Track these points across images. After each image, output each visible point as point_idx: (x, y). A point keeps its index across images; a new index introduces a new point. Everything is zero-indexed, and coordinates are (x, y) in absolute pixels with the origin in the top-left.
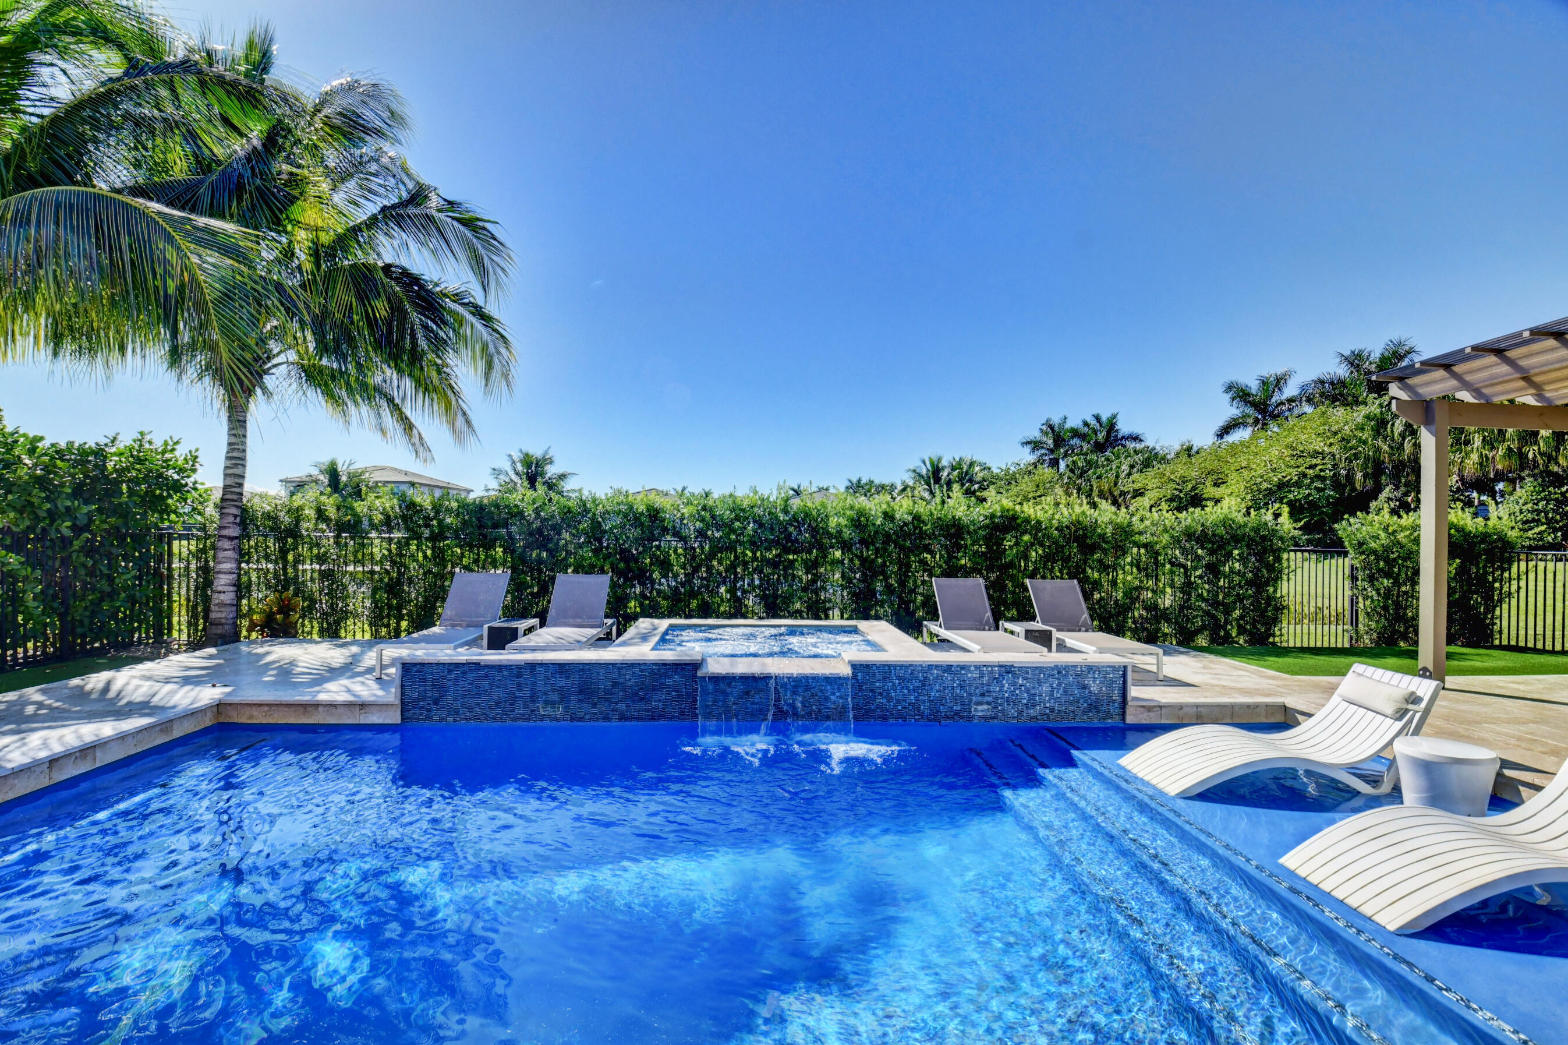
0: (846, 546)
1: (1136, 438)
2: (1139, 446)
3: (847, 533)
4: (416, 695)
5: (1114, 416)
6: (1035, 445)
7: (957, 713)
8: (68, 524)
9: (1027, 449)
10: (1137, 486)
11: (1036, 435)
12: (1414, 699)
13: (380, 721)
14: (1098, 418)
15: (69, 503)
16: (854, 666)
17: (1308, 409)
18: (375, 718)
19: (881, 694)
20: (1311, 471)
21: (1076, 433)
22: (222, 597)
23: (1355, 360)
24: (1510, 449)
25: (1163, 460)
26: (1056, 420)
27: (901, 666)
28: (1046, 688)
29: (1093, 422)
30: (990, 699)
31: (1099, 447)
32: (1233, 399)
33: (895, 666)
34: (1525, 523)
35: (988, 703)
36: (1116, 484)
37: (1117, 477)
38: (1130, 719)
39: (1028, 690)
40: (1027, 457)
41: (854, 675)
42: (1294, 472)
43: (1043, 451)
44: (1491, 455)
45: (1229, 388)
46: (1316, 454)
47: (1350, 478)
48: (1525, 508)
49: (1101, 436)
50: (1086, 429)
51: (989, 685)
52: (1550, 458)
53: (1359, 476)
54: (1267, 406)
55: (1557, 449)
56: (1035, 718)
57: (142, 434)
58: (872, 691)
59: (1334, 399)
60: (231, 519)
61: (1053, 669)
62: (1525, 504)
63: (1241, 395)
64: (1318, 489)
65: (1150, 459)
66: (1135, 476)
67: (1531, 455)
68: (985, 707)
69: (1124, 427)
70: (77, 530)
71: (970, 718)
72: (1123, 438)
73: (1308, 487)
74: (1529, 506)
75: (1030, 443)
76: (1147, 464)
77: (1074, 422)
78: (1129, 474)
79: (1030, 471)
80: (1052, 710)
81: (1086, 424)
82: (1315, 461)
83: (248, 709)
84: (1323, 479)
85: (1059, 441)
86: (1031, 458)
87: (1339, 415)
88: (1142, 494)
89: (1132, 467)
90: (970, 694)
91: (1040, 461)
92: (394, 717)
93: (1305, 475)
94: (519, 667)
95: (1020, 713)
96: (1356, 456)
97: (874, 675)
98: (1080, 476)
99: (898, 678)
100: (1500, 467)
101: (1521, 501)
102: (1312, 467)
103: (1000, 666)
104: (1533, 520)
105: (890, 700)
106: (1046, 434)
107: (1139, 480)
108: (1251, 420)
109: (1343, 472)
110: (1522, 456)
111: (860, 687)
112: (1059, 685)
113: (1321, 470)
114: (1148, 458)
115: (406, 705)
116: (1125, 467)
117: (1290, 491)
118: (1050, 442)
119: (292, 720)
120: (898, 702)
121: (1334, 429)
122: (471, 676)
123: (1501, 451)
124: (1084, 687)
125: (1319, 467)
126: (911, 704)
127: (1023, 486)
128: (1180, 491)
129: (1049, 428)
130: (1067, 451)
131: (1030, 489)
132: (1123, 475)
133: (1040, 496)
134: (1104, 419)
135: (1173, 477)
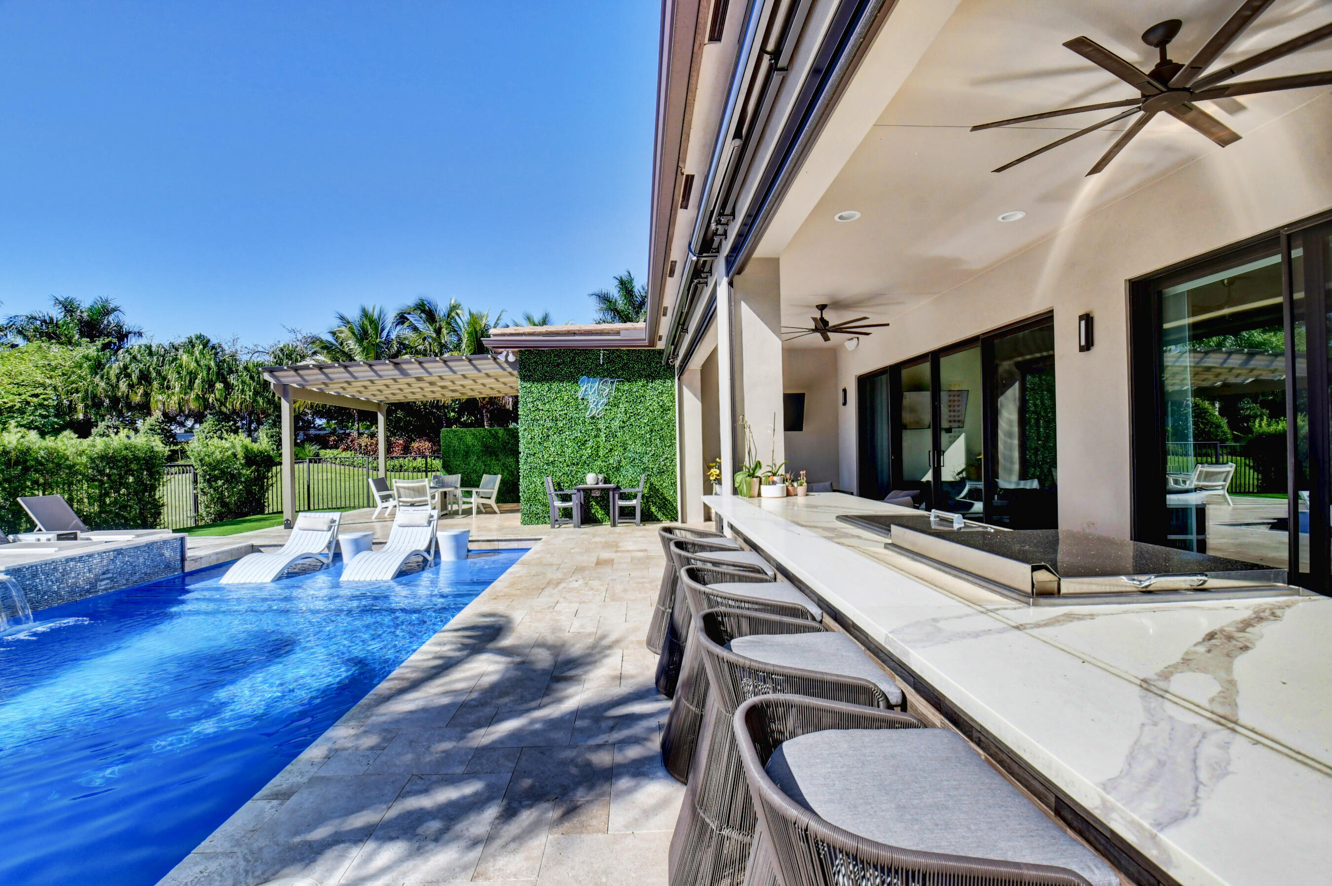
7: (88, 591)
12: (333, 521)
16: (9, 571)
17: (19, 340)
19: (31, 590)
20: (35, 400)
23: (69, 307)
24: (197, 395)
27: (45, 565)
28: (141, 560)
30: (108, 575)
33: (40, 566)
35: (107, 579)
38: (187, 570)
39: (131, 564)
42: (16, 399)
44: (185, 398)
46: (37, 384)
47: (72, 409)
48: (208, 435)
51: (107, 566)
52: (223, 404)
53: (80, 407)
55: (226, 398)
56: (136, 582)
59: (50, 337)
61: (144, 546)
64: (43, 417)
67: (210, 400)
68: (106, 582)
71: (96, 593)
73: (32, 414)
80: (146, 574)
82: (38, 391)
84: (46, 407)
87: (56, 351)
90: (95, 575)
93: (28, 403)
95: (127, 580)
96: (77, 390)
97: (24, 576)
99: (44, 573)
101: (206, 431)
102: (36, 396)
103: (114, 551)
105: (38, 592)
109: (65, 403)
110: (206, 400)
112: (149, 556)
113: (44, 399)
120: (45, 593)
121: (53, 363)
123: (193, 396)
124: (162, 555)
125: (42, 396)
126: (55, 592)
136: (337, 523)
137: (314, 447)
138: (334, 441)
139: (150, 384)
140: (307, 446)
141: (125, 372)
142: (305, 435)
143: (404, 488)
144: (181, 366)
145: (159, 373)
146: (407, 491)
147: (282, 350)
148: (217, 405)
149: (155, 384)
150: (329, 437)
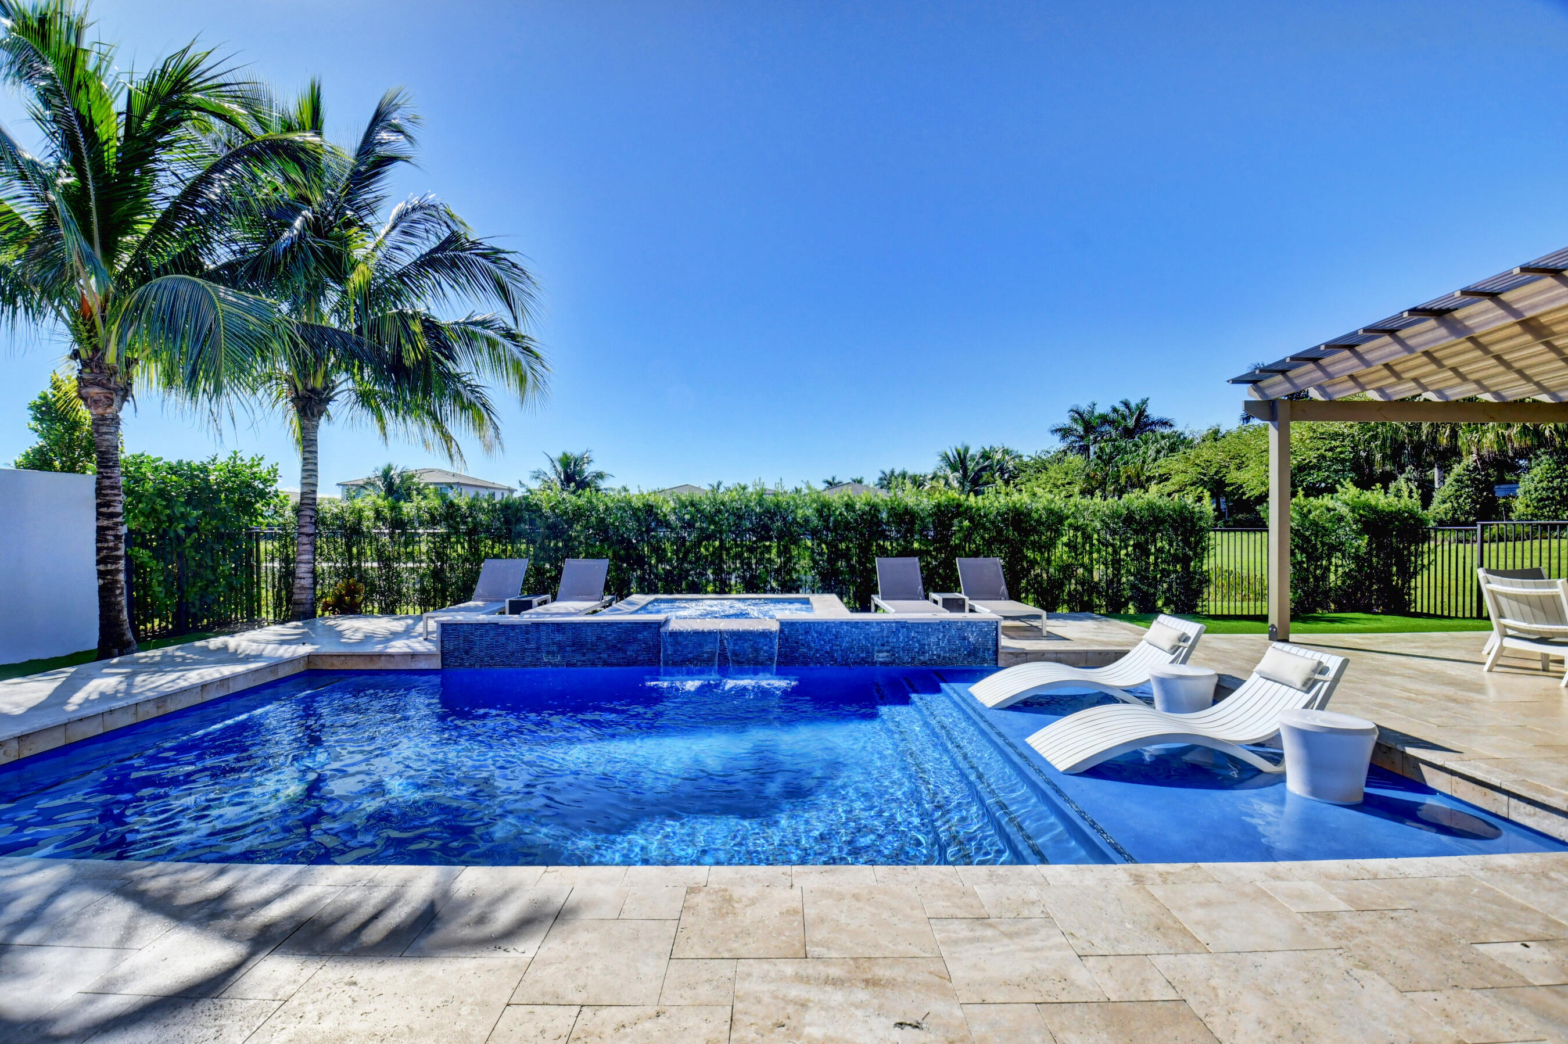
0: (814, 533)
1: (1165, 423)
2: (1167, 431)
3: (815, 521)
4: (451, 648)
5: (1144, 402)
6: (1065, 432)
7: (863, 659)
8: (182, 525)
9: (1057, 437)
10: (1161, 471)
11: (1065, 421)
12: (1184, 638)
13: (426, 667)
14: (1126, 404)
15: (182, 510)
16: (783, 624)
18: (423, 665)
19: (803, 645)
20: (1330, 454)
21: (1104, 419)
22: (303, 582)
24: (1525, 427)
25: (1189, 444)
26: (1084, 407)
27: (819, 623)
28: (933, 639)
29: (1122, 408)
30: (889, 648)
31: (1128, 433)
33: (814, 623)
34: (1540, 500)
35: (887, 651)
36: (1142, 469)
37: (1144, 462)
38: (1002, 664)
39: (918, 641)
40: (1057, 444)
41: (781, 631)
42: (1313, 454)
43: (1073, 438)
44: (1506, 433)
46: (1336, 436)
47: (1369, 460)
48: (1540, 485)
49: (1131, 423)
50: (1115, 416)
51: (888, 637)
53: (1378, 458)
56: (924, 663)
57: (235, 453)
58: (797, 643)
60: (308, 519)
61: (938, 624)
62: (1541, 481)
64: (1337, 472)
65: (1177, 444)
66: (1162, 461)
67: (1547, 433)
68: (885, 654)
69: (1154, 412)
70: (189, 530)
71: (874, 663)
72: (1153, 423)
73: (1327, 469)
74: (1545, 484)
75: (1060, 430)
76: (1173, 449)
77: (1103, 408)
78: (1155, 460)
79: (1060, 458)
80: (939, 656)
81: (1115, 410)
82: (1334, 444)
83: (329, 659)
84: (1343, 461)
85: (1089, 428)
86: (1062, 446)
88: (1167, 479)
89: (1158, 452)
90: (873, 645)
91: (1071, 448)
92: (436, 664)
93: (1324, 457)
94: (527, 626)
95: (913, 659)
96: (1375, 437)
97: (797, 630)
98: (1108, 463)
99: (816, 632)
100: (1517, 445)
102: (1331, 449)
103: (897, 623)
105: (810, 649)
106: (1075, 420)
107: (1165, 464)
109: (1363, 454)
110: (1537, 433)
111: (787, 640)
112: (944, 636)
113: (1341, 453)
114: (1174, 443)
115: (444, 655)
116: (1152, 452)
117: (1309, 474)
118: (1080, 429)
119: (362, 667)
120: (817, 650)
122: (492, 633)
123: (1516, 429)
124: (965, 638)
125: (1339, 450)
126: (827, 652)
127: (1052, 474)
128: (1205, 475)
129: (1079, 415)
130: (1096, 438)
131: (1058, 476)
132: (1149, 460)
133: (1069, 483)
134: (1133, 405)
135: (1197, 461)
136: (1190, 643)
143: (1506, 595)
146: (1514, 603)
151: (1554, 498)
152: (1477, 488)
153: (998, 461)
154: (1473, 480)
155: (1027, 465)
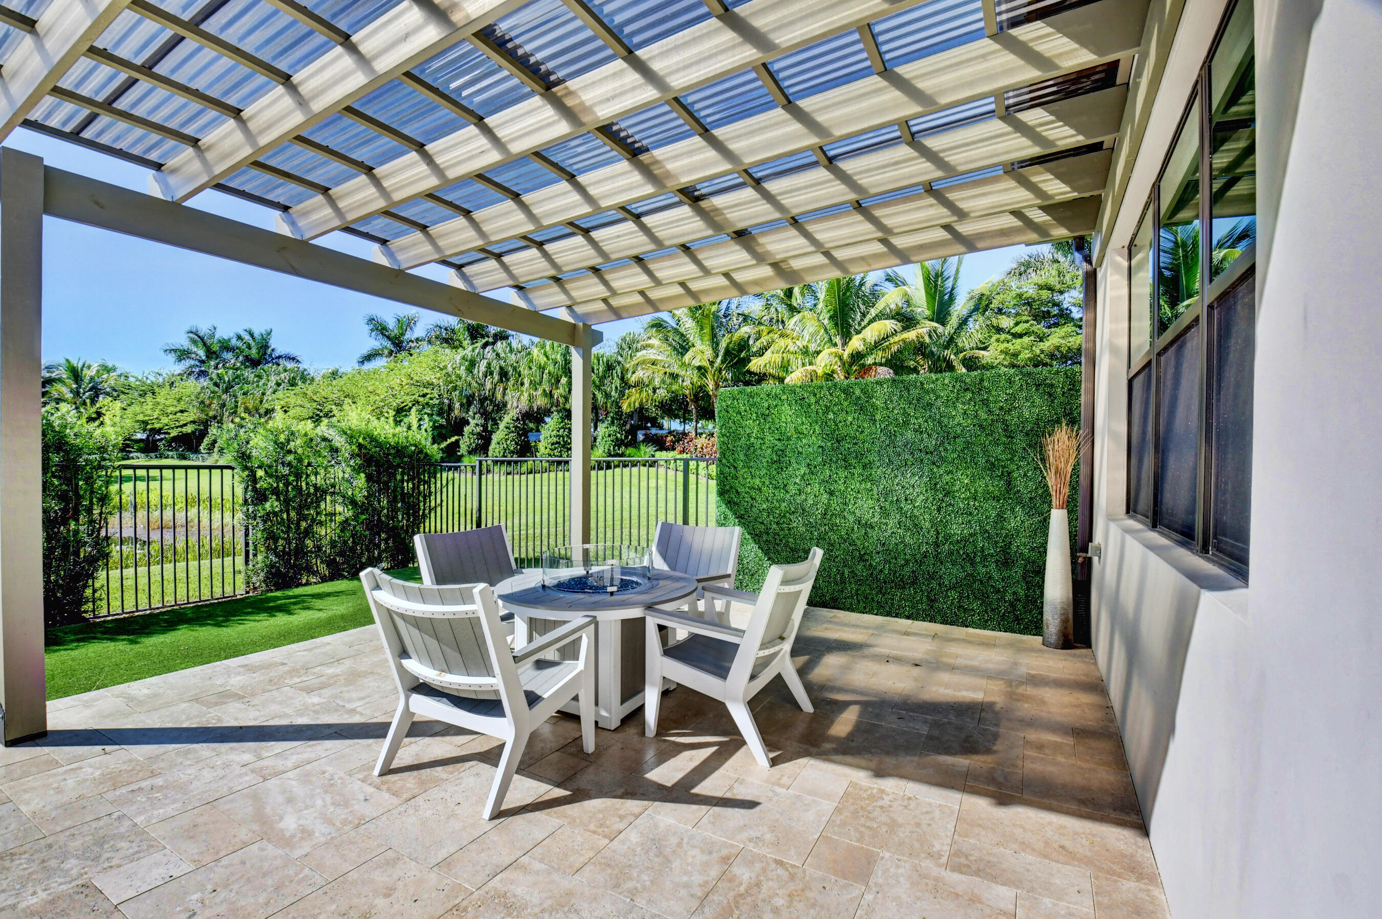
1: (290, 358)
2: (290, 365)
5: (268, 334)
6: (182, 355)
9: (172, 358)
10: (279, 404)
11: (184, 342)
14: (252, 335)
17: (427, 348)
20: (421, 399)
21: (226, 346)
24: (544, 390)
25: (309, 380)
26: (204, 330)
29: (247, 337)
31: (254, 363)
32: (372, 330)
34: (552, 444)
36: (261, 402)
37: (263, 394)
40: (170, 366)
42: (410, 399)
43: (192, 362)
44: (534, 394)
45: (371, 320)
46: (430, 384)
47: (451, 408)
49: (255, 352)
50: (239, 344)
53: (457, 405)
54: (402, 342)
55: (569, 393)
59: (446, 341)
63: (380, 329)
65: (298, 379)
66: (280, 394)
67: (556, 396)
69: (278, 345)
72: (279, 357)
73: (420, 412)
75: (175, 351)
76: (292, 383)
78: (275, 392)
79: (173, 382)
81: (239, 338)
82: (425, 391)
84: (431, 406)
85: (212, 353)
86: (179, 368)
87: (446, 355)
88: (285, 412)
89: (278, 385)
91: (187, 372)
93: (418, 402)
96: (455, 388)
98: (226, 391)
100: (539, 403)
102: (424, 396)
104: (557, 443)
106: (194, 342)
107: (284, 396)
108: (386, 352)
109: (446, 401)
110: (551, 395)
113: (430, 399)
114: (295, 378)
116: (272, 384)
118: (200, 352)
121: (442, 365)
123: (540, 392)
127: (160, 399)
128: (321, 411)
129: (199, 338)
130: (218, 364)
131: (167, 403)
132: (268, 392)
133: (182, 411)
134: (256, 335)
135: (315, 398)
137: (650, 448)
138: (672, 441)
139: (508, 380)
140: (642, 447)
141: (489, 372)
142: (645, 435)
144: (531, 361)
145: (515, 369)
147: (624, 339)
148: (561, 400)
149: (511, 383)
150: (667, 436)
151: (559, 443)
152: (518, 434)
153: (92, 378)
154: (516, 427)
155: (130, 387)
